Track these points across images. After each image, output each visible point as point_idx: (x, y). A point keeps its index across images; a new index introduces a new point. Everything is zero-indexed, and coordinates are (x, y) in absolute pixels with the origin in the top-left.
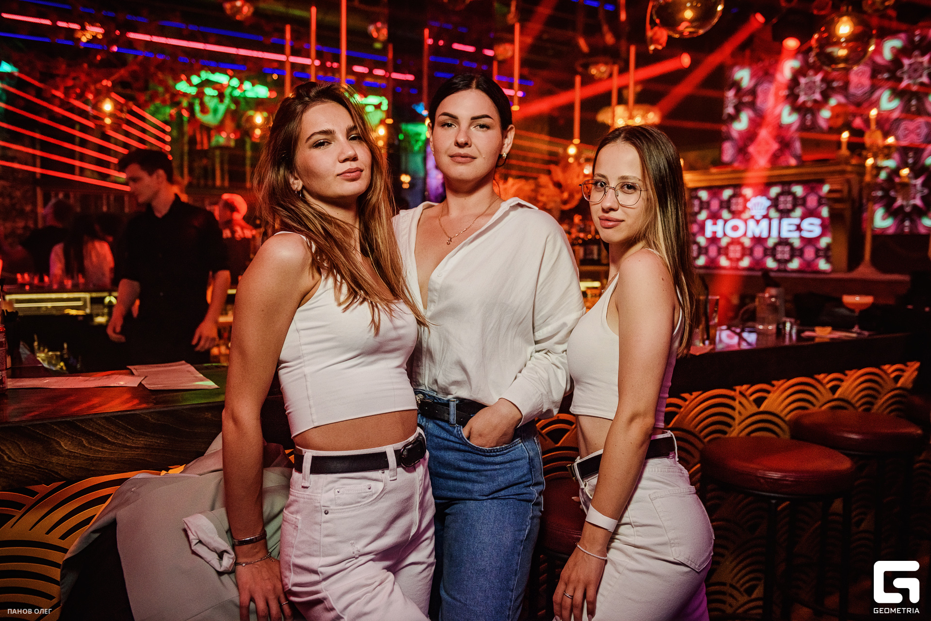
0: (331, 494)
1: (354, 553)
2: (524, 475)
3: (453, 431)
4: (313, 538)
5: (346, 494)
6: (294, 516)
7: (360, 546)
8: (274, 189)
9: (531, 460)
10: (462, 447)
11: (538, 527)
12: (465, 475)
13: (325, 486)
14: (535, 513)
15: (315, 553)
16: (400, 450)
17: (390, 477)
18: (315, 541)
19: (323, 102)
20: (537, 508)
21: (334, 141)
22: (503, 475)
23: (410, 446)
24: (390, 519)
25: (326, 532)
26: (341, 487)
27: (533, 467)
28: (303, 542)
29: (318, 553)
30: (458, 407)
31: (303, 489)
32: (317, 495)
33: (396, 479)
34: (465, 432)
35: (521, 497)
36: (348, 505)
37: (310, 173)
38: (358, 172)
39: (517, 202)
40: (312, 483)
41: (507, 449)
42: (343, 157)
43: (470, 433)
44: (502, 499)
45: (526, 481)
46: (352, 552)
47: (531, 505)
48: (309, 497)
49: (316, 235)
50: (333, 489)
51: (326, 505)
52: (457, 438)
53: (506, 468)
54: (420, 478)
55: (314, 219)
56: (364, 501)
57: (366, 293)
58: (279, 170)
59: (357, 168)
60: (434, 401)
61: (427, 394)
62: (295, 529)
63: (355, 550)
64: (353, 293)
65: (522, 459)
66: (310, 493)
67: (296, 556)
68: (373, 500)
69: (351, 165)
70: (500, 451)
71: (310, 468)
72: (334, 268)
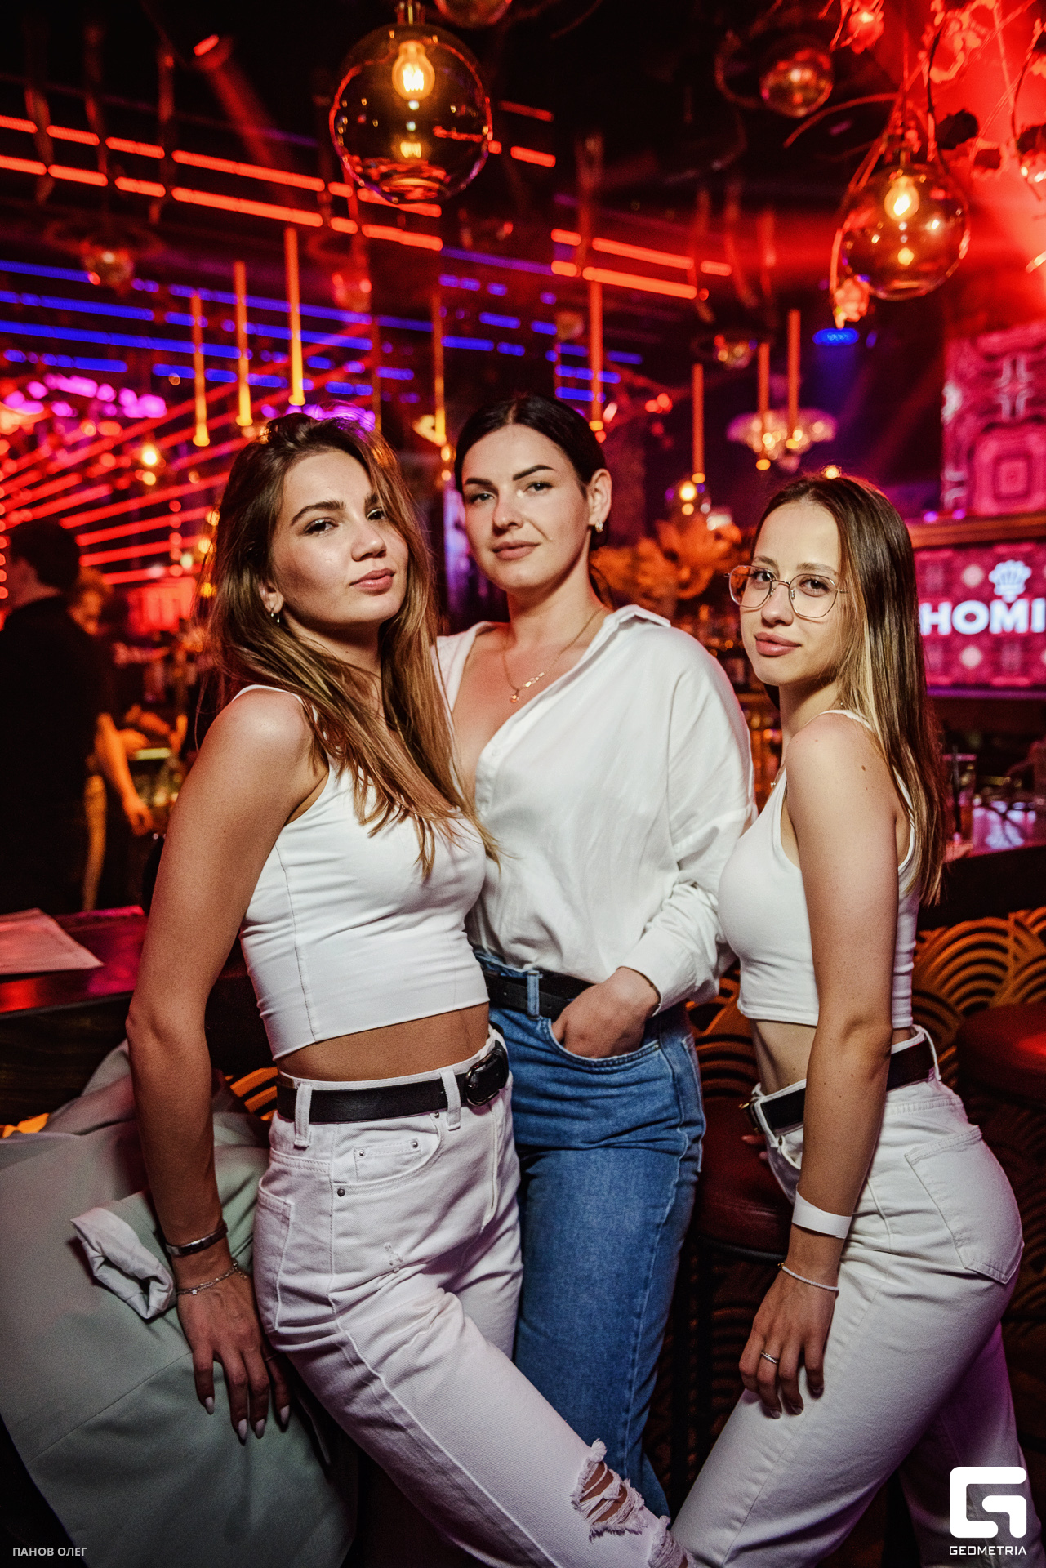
0: (349, 1160)
1: (391, 1264)
2: (666, 1108)
3: (535, 1028)
4: (318, 1240)
5: (376, 1157)
6: (282, 1199)
7: (401, 1251)
8: (232, 611)
9: (677, 1081)
10: (551, 1057)
11: (691, 1201)
12: (557, 1106)
13: (337, 1146)
14: (684, 1176)
15: (322, 1267)
16: (466, 1074)
17: (450, 1125)
18: (323, 1245)
19: (320, 451)
20: (691, 1164)
21: (343, 522)
22: (625, 1106)
23: (481, 1068)
24: (449, 1199)
25: (340, 1229)
26: (366, 1145)
27: (682, 1094)
28: (299, 1246)
29: (327, 1267)
30: (543, 985)
31: (296, 1151)
32: (322, 1161)
33: (459, 1128)
34: (554, 1031)
35: (658, 1145)
36: (379, 1178)
37: (299, 579)
38: (387, 578)
39: (632, 615)
40: (312, 1140)
41: (632, 1060)
42: (361, 551)
43: (565, 1032)
44: (624, 1147)
45: (669, 1119)
46: (389, 1263)
47: (677, 1160)
48: (306, 1164)
49: (316, 693)
50: (352, 1150)
51: (340, 1179)
52: (541, 1040)
53: (631, 1094)
54: (499, 1122)
55: (308, 665)
56: (407, 1169)
57: (409, 801)
58: (240, 577)
59: (386, 569)
60: (499, 974)
61: (489, 962)
62: (283, 1222)
63: (394, 1259)
64: (386, 800)
65: (660, 1078)
66: (309, 1157)
67: (288, 1272)
68: (422, 1167)
69: (374, 565)
70: (619, 1064)
71: (308, 1113)
72: (353, 756)
